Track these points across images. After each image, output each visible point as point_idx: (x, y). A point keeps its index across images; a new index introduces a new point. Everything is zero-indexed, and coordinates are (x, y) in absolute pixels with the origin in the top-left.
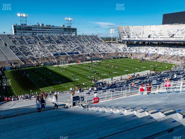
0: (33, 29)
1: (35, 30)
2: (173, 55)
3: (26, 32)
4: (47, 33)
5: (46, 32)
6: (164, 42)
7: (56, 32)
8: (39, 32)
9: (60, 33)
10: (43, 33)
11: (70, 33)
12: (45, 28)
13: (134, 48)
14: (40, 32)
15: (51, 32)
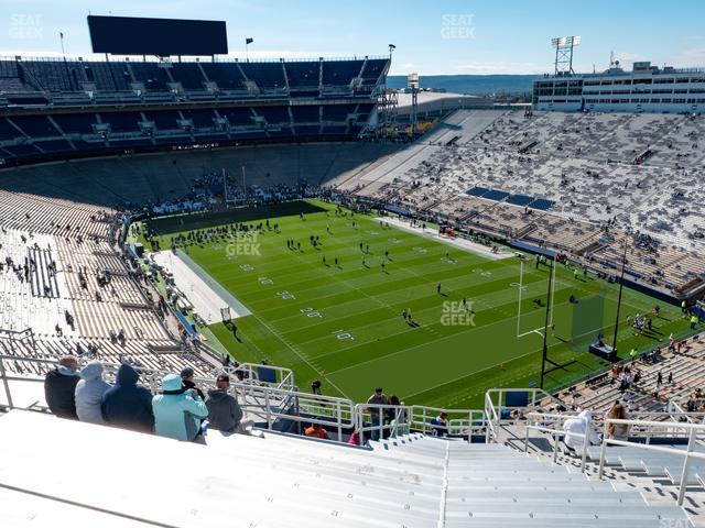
0: (585, 88)
1: (591, 93)
3: (564, 101)
4: (634, 101)
5: (631, 97)
7: (673, 96)
8: (602, 101)
9: (689, 101)
10: (617, 101)
12: (628, 82)
14: (608, 101)
15: (651, 96)
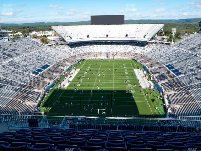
2: (116, 52)
6: (103, 42)
11: (3, 39)
13: (77, 49)
